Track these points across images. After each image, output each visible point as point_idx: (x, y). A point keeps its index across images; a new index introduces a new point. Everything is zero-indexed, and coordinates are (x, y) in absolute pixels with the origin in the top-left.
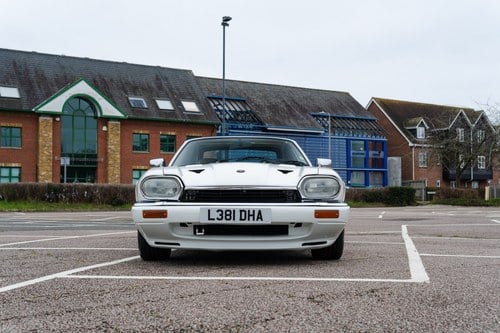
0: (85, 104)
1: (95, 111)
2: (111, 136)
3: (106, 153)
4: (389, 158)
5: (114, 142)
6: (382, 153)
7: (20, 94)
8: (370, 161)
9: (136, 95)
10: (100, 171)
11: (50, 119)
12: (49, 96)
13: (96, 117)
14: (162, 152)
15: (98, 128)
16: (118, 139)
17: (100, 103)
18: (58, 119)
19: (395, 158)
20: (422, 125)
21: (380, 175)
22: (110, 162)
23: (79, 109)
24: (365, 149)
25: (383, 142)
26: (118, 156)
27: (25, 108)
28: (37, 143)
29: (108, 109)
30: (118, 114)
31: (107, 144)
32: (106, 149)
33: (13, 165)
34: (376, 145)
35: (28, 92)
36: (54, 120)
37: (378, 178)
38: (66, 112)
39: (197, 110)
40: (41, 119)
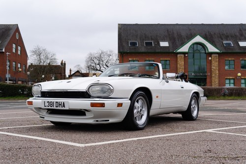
0: (200, 47)
1: (205, 50)
2: (213, 62)
3: (211, 71)
5: (215, 65)
7: (169, 45)
9: (227, 40)
10: (208, 80)
11: (183, 55)
12: (183, 44)
13: (205, 53)
14: (242, 69)
15: (207, 59)
16: (217, 63)
17: (207, 45)
18: (186, 55)
22: (213, 75)
23: (197, 50)
26: (217, 72)
27: (171, 51)
28: (177, 67)
29: (211, 48)
30: (217, 50)
31: (211, 66)
32: (211, 68)
35: (173, 43)
36: (185, 56)
38: (190, 51)
40: (178, 55)
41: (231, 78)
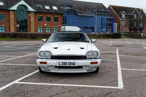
0: (23, 7)
1: (26, 10)
2: (31, 17)
3: (30, 22)
4: (114, 23)
5: (32, 19)
6: (112, 22)
7: (4, 4)
8: (108, 24)
9: (38, 4)
10: (28, 28)
11: (13, 12)
12: (13, 5)
13: (27, 11)
14: (47, 22)
15: (28, 15)
16: (34, 18)
17: (28, 7)
18: (15, 12)
19: (115, 23)
20: (124, 13)
21: (111, 29)
22: (31, 25)
23: (22, 9)
24: (107, 21)
25: (112, 19)
26: (34, 23)
27: (5, 8)
28: (9, 19)
29: (30, 9)
30: (33, 10)
31: (30, 20)
32: (30, 21)
33: (3, 26)
34: (110, 20)
35: (6, 3)
36: (14, 12)
37: (110, 29)
38: (18, 10)
39: (57, 9)
40: (10, 12)
41: (41, 26)
